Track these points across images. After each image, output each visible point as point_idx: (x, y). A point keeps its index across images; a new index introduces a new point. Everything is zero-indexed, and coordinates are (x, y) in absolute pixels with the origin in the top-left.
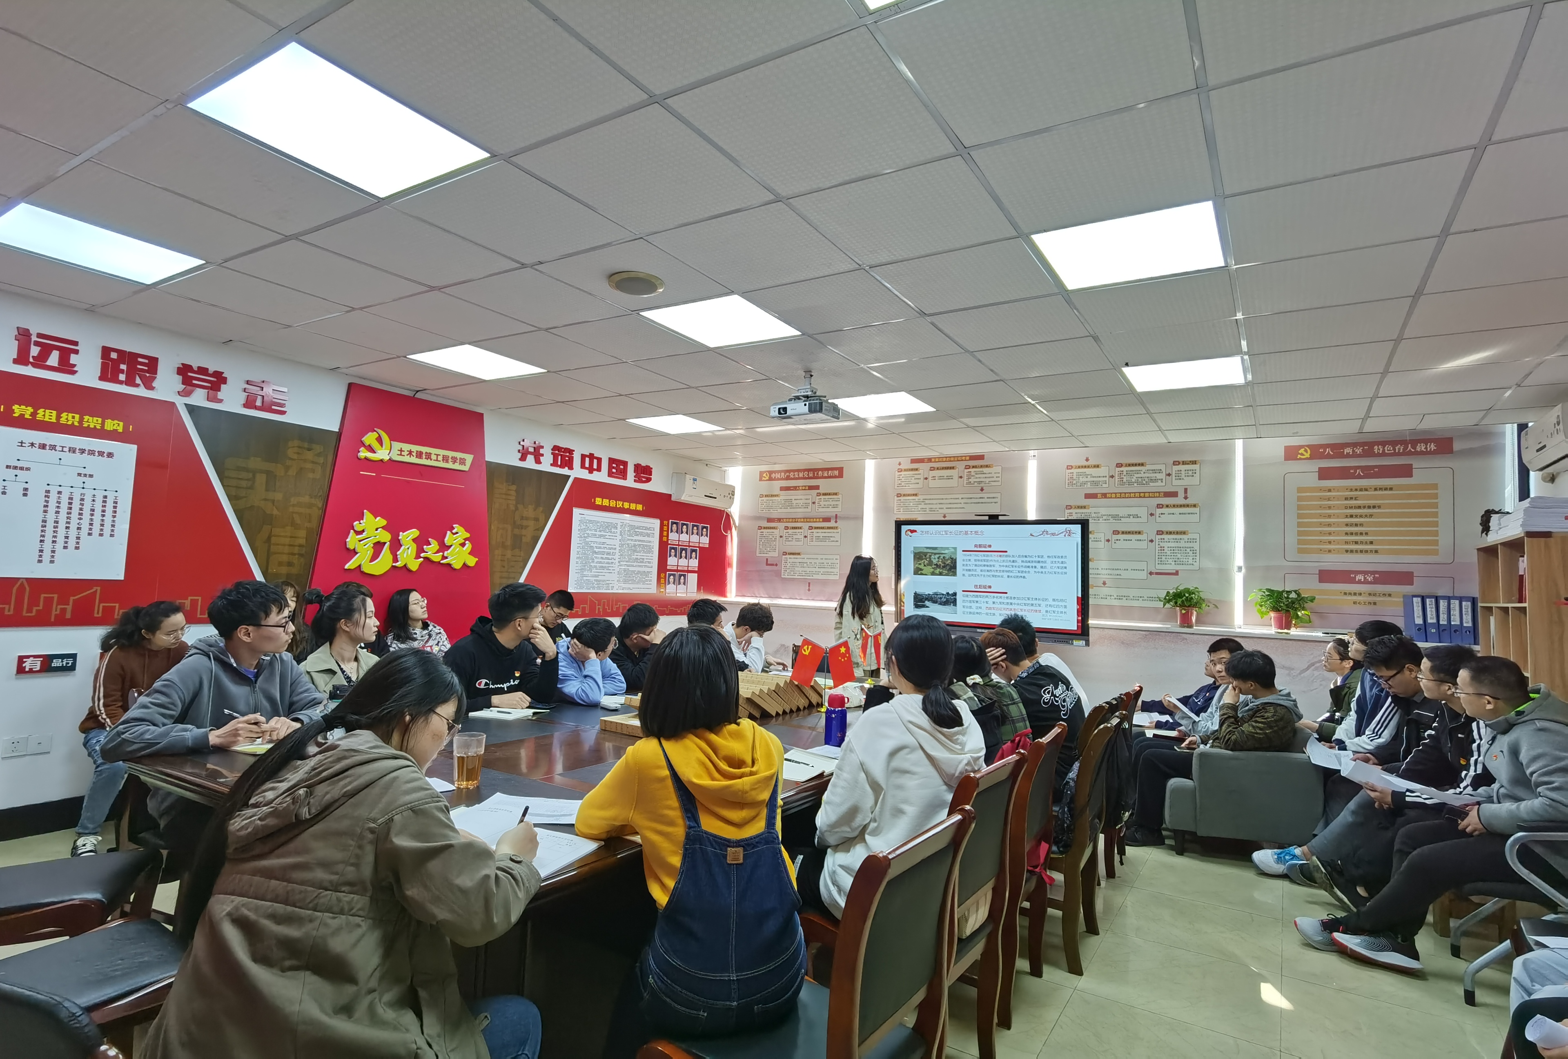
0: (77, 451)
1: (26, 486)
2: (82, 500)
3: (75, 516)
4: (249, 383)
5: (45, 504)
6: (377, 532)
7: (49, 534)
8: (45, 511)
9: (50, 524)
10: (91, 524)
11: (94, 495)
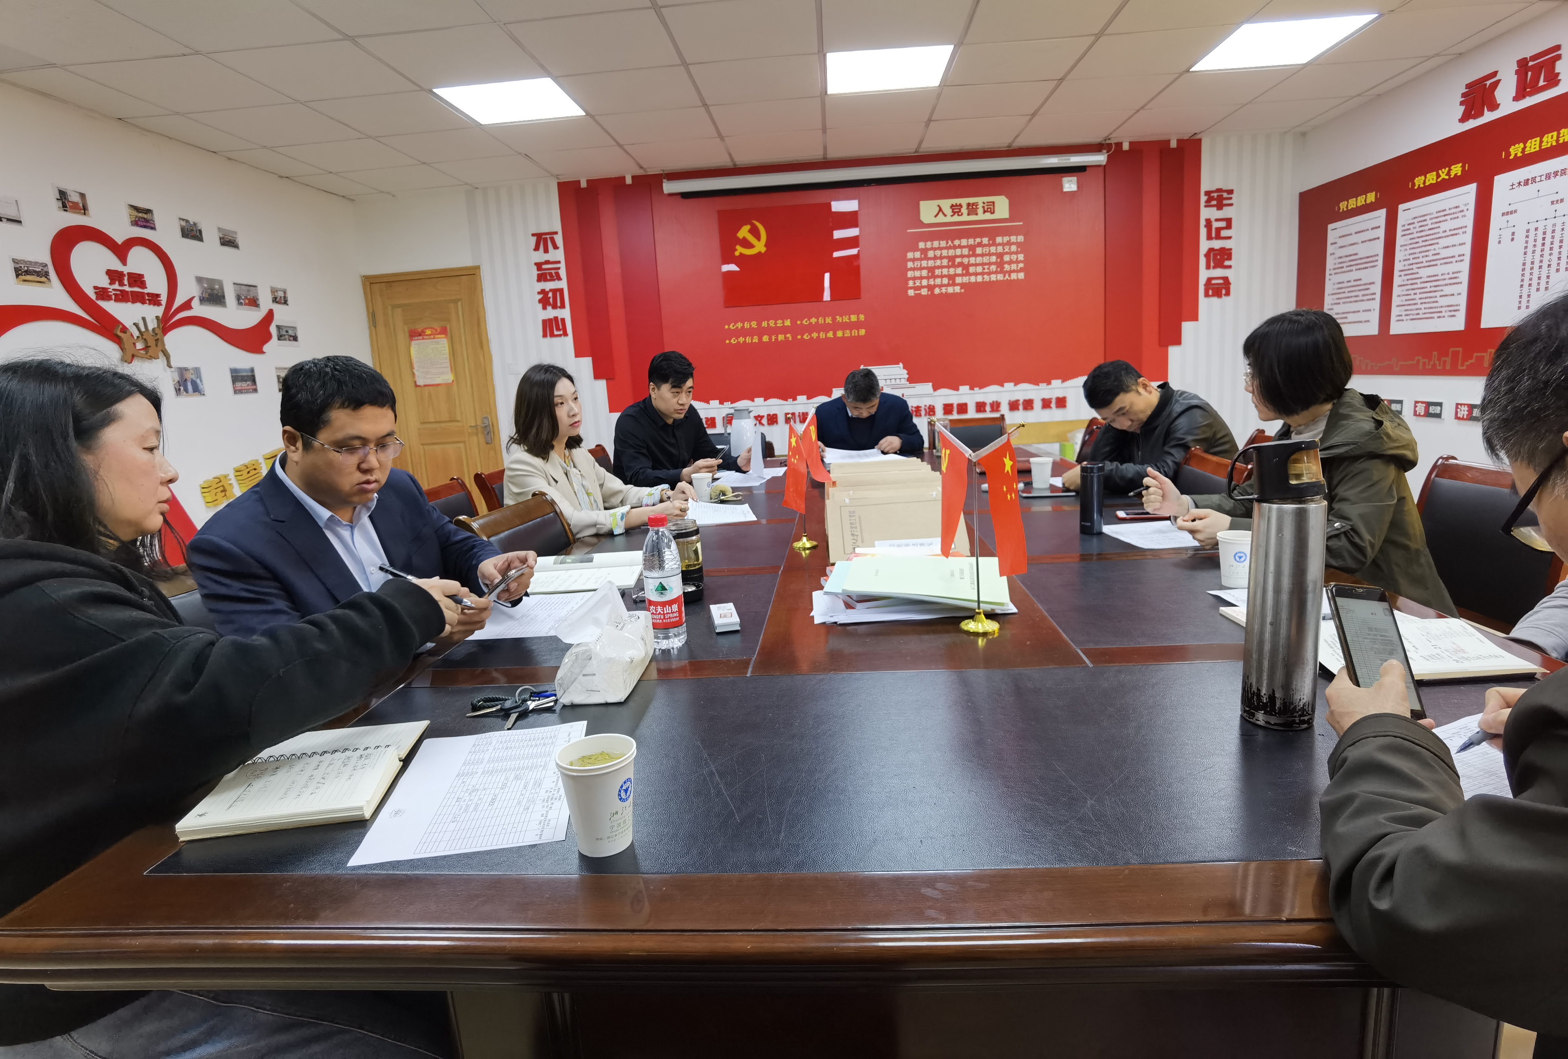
1: (1514, 230)
2: (1553, 231)
3: (1546, 252)
5: (1526, 245)
7: (1527, 277)
8: (1525, 253)
9: (1528, 267)
10: (1559, 259)
11: (1563, 223)
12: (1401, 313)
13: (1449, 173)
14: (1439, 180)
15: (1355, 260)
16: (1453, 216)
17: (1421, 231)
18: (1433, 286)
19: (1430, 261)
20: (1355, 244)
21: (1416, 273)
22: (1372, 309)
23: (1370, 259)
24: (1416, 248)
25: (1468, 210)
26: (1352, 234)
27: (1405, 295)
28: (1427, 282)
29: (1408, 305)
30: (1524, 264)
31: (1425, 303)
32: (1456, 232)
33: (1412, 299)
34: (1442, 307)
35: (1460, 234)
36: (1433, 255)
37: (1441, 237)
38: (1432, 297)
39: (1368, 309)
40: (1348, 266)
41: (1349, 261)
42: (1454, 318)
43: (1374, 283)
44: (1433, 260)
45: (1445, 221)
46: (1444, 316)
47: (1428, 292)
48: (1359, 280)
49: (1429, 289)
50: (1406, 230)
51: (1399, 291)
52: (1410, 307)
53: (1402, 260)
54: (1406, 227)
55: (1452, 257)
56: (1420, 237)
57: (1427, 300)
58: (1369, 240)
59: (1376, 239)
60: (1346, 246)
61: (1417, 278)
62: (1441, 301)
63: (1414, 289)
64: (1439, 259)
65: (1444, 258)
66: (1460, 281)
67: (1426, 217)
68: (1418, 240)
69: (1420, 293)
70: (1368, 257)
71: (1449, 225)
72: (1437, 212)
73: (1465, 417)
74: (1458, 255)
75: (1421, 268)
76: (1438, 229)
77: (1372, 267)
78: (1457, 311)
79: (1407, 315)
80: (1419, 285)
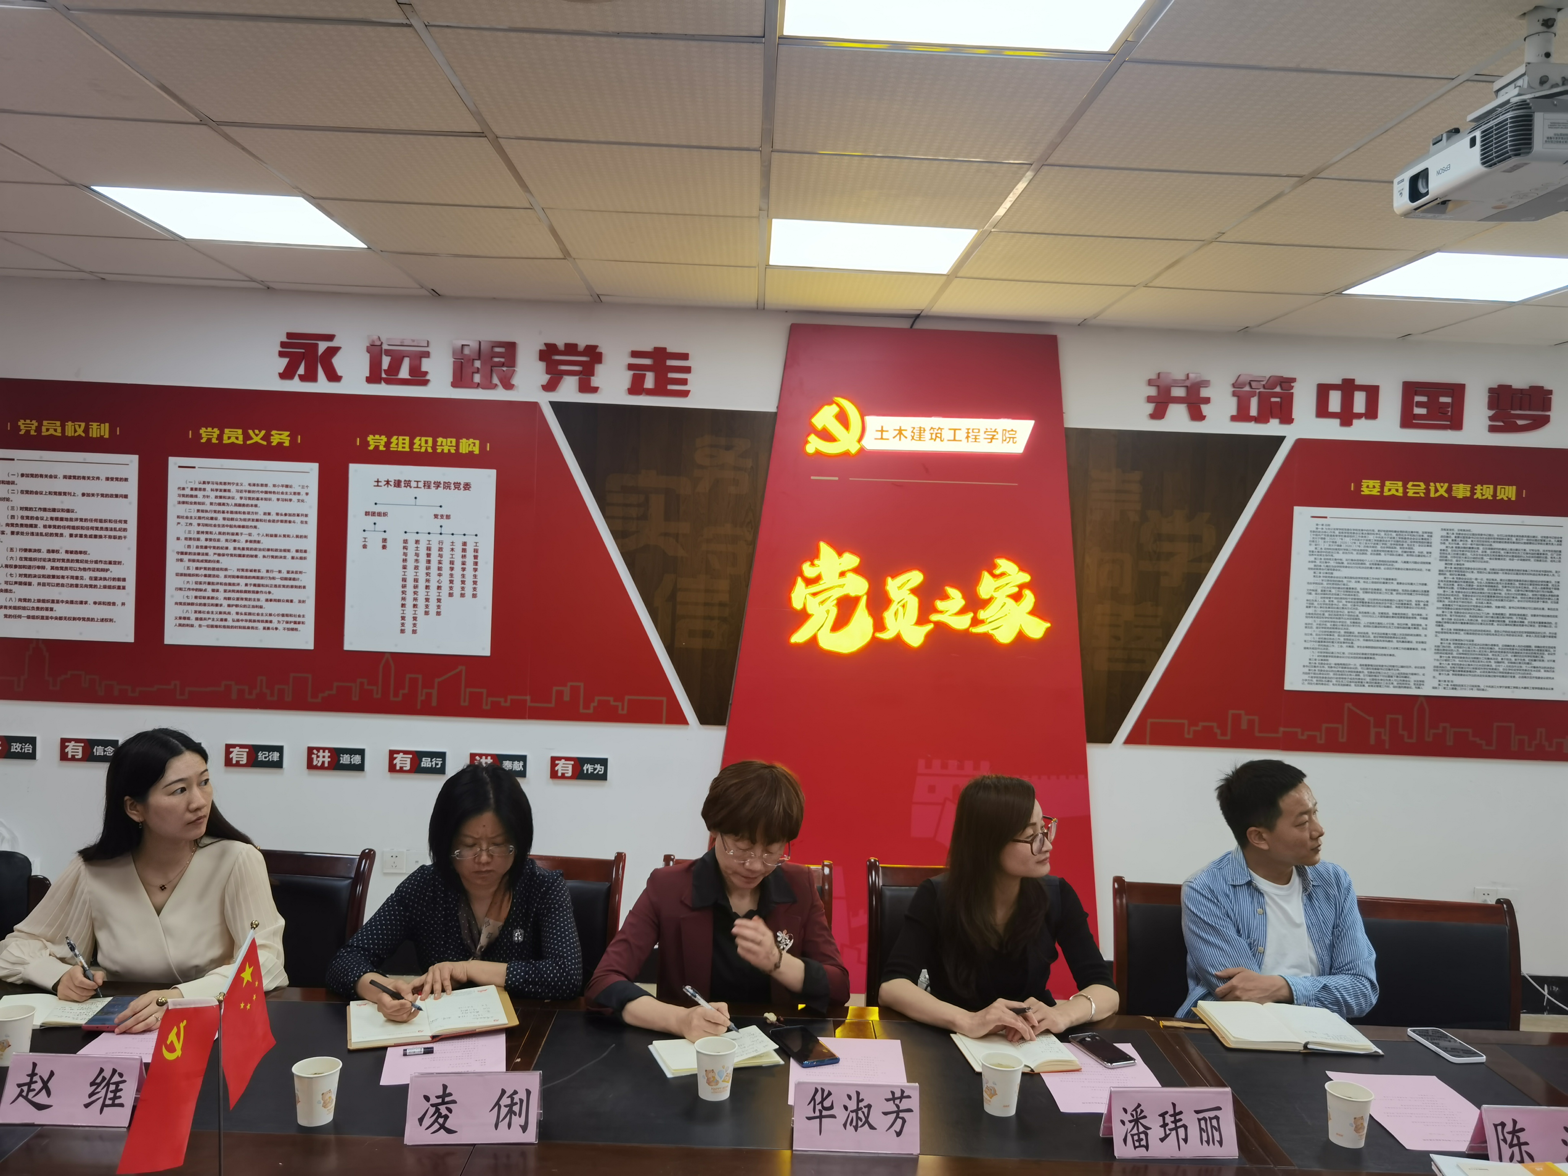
0: (432, 485)
1: (385, 536)
2: (440, 549)
3: (434, 571)
4: (635, 354)
5: (404, 557)
6: (843, 580)
7: (410, 596)
8: (405, 567)
9: (410, 583)
10: (451, 582)
11: (453, 543)
12: (187, 615)
13: (267, 438)
14: (249, 442)
15: (67, 519)
16: (281, 496)
17: (219, 504)
18: (251, 585)
19: (243, 549)
20: (65, 494)
21: (214, 561)
22: (119, 603)
23: (104, 525)
24: (210, 525)
25: (307, 494)
26: (56, 477)
27: (193, 589)
28: (238, 577)
29: (200, 604)
30: (404, 580)
31: (237, 606)
32: (288, 518)
33: (208, 598)
34: (270, 615)
35: (294, 522)
36: (247, 541)
37: (261, 520)
38: (250, 599)
39: (107, 601)
40: (50, 527)
41: (52, 519)
42: (294, 632)
43: (120, 563)
44: (247, 549)
45: (266, 499)
46: (276, 629)
47: (241, 592)
48: (81, 552)
49: (244, 588)
50: (187, 496)
51: (180, 582)
52: (206, 609)
53: (182, 538)
54: (188, 492)
55: (285, 551)
56: (219, 512)
57: (239, 603)
58: (102, 495)
59: (117, 496)
60: (41, 493)
61: (218, 569)
62: (269, 608)
63: (213, 584)
64: (260, 550)
65: (268, 550)
66: (302, 584)
67: (227, 487)
68: (214, 515)
69: (225, 591)
70: (101, 521)
71: (274, 507)
72: (250, 485)
73: (326, 765)
74: (293, 550)
75: (223, 555)
76: (254, 508)
77: (110, 537)
78: (299, 623)
79: (201, 619)
80: (222, 580)
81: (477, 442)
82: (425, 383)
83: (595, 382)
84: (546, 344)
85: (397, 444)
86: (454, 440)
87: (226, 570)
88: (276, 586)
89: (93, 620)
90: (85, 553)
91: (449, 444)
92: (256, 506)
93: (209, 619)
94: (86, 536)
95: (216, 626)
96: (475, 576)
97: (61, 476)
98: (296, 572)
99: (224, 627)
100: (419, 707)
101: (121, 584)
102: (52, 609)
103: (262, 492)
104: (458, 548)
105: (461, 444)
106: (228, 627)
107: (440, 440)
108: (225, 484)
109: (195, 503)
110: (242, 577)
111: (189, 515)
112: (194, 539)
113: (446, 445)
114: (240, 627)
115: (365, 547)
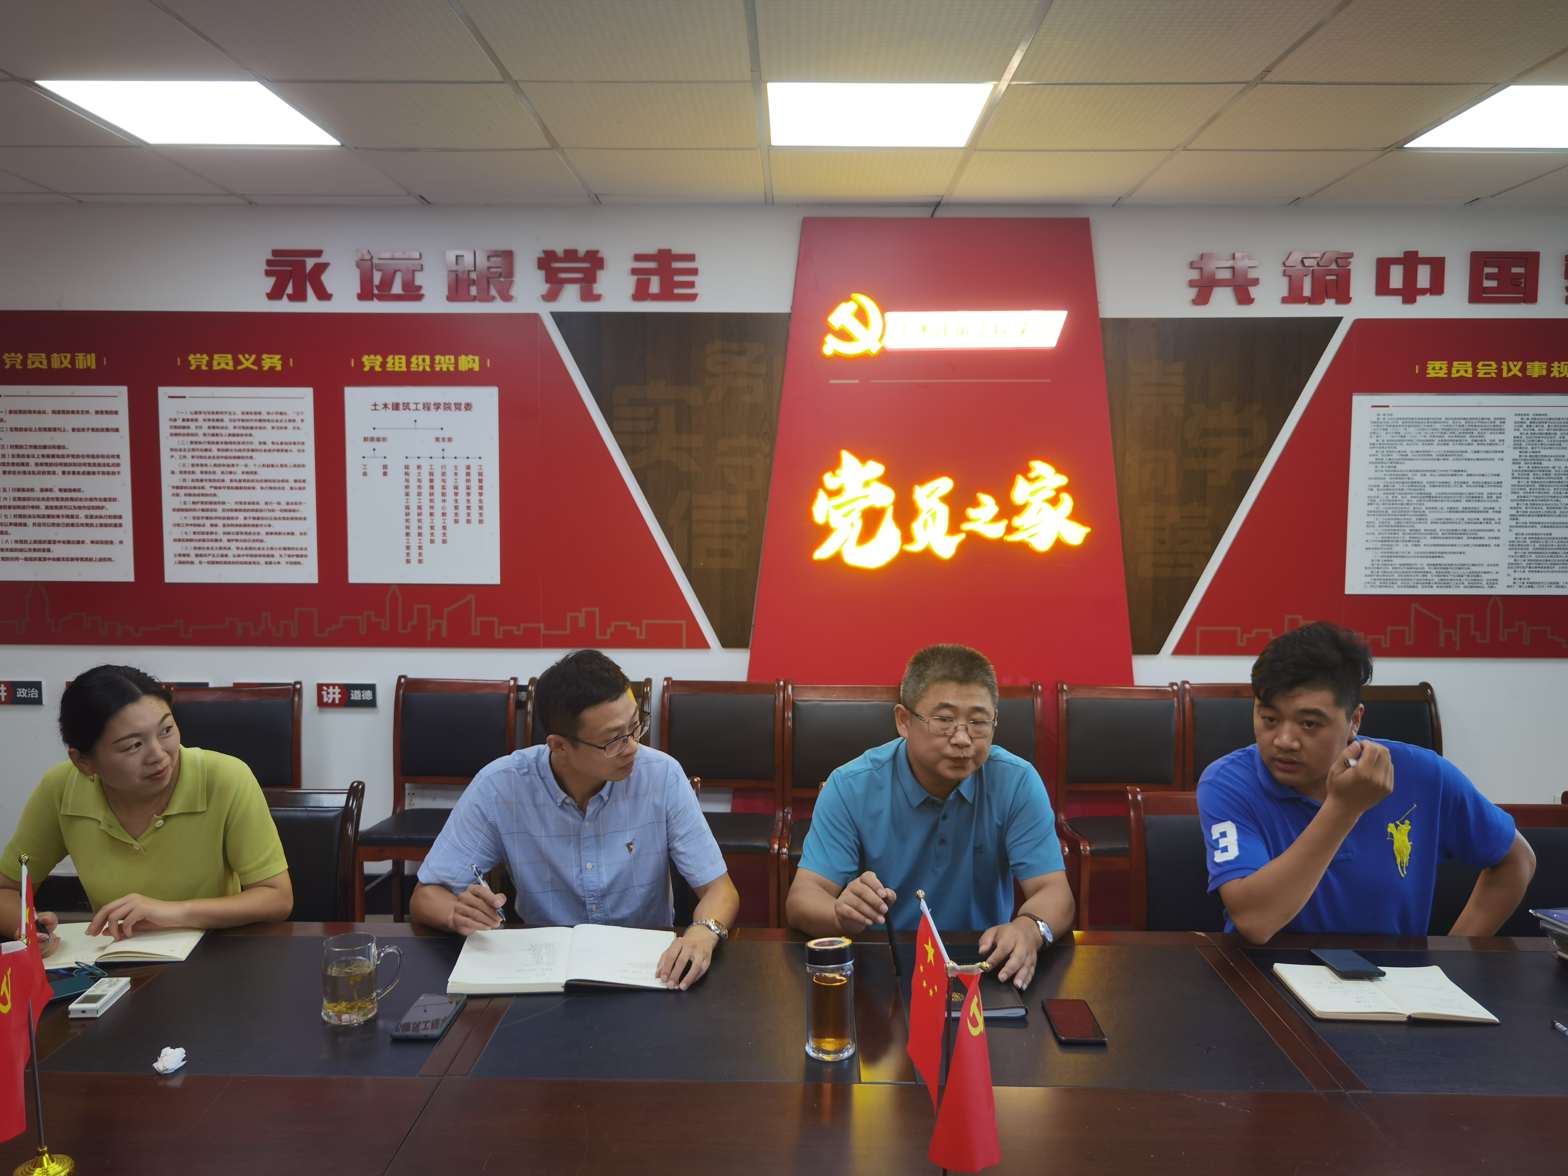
0: (432, 407)
1: (385, 462)
2: (443, 474)
3: (438, 497)
4: (638, 258)
5: (406, 484)
6: (867, 491)
7: (414, 524)
8: (407, 494)
9: (414, 511)
10: (456, 508)
11: (456, 466)
12: (186, 552)
13: (258, 362)
14: (239, 368)
15: (58, 456)
16: (275, 424)
17: (213, 435)
18: (250, 518)
19: (240, 481)
20: (55, 430)
21: (211, 495)
22: (116, 541)
23: (96, 461)
24: (205, 457)
25: (302, 421)
26: (44, 412)
27: (191, 525)
28: (236, 510)
29: (199, 540)
30: (407, 508)
31: (237, 540)
32: (284, 447)
33: (207, 533)
34: (272, 549)
35: (291, 451)
36: (243, 473)
37: (257, 450)
38: (250, 533)
39: (104, 539)
40: (42, 464)
41: (43, 456)
42: (297, 566)
43: (115, 500)
44: (244, 481)
45: (260, 428)
46: (279, 563)
47: (240, 526)
48: (75, 490)
49: (243, 522)
50: (179, 427)
51: (177, 517)
52: (206, 544)
53: (177, 471)
54: (180, 423)
55: (283, 481)
56: (213, 443)
57: (239, 537)
58: (93, 430)
59: (107, 430)
60: (31, 430)
61: (215, 503)
62: (270, 541)
63: (211, 518)
64: (257, 481)
65: (266, 481)
66: (303, 516)
67: (220, 417)
68: (208, 447)
69: (224, 525)
70: (93, 457)
71: (269, 435)
72: (243, 413)
73: (337, 701)
74: (291, 480)
75: (220, 488)
76: (248, 437)
77: (103, 473)
78: (302, 556)
79: (201, 556)
80: (220, 514)
81: (477, 358)
82: (419, 297)
83: (598, 289)
84: (545, 252)
85: (394, 364)
86: (452, 358)
87: (224, 503)
88: (275, 518)
89: (91, 560)
90: (79, 490)
91: (447, 361)
92: (251, 435)
93: (209, 555)
94: (79, 473)
95: (217, 563)
96: (481, 501)
97: (49, 411)
98: (296, 503)
99: (225, 563)
100: (429, 638)
101: (118, 521)
102: (49, 550)
103: (256, 420)
104: (462, 472)
105: (460, 362)
106: (229, 563)
107: (438, 358)
108: (217, 413)
109: (188, 435)
110: (240, 510)
111: (183, 447)
112: (189, 472)
113: (444, 363)
114: (241, 563)
115: (365, 474)
